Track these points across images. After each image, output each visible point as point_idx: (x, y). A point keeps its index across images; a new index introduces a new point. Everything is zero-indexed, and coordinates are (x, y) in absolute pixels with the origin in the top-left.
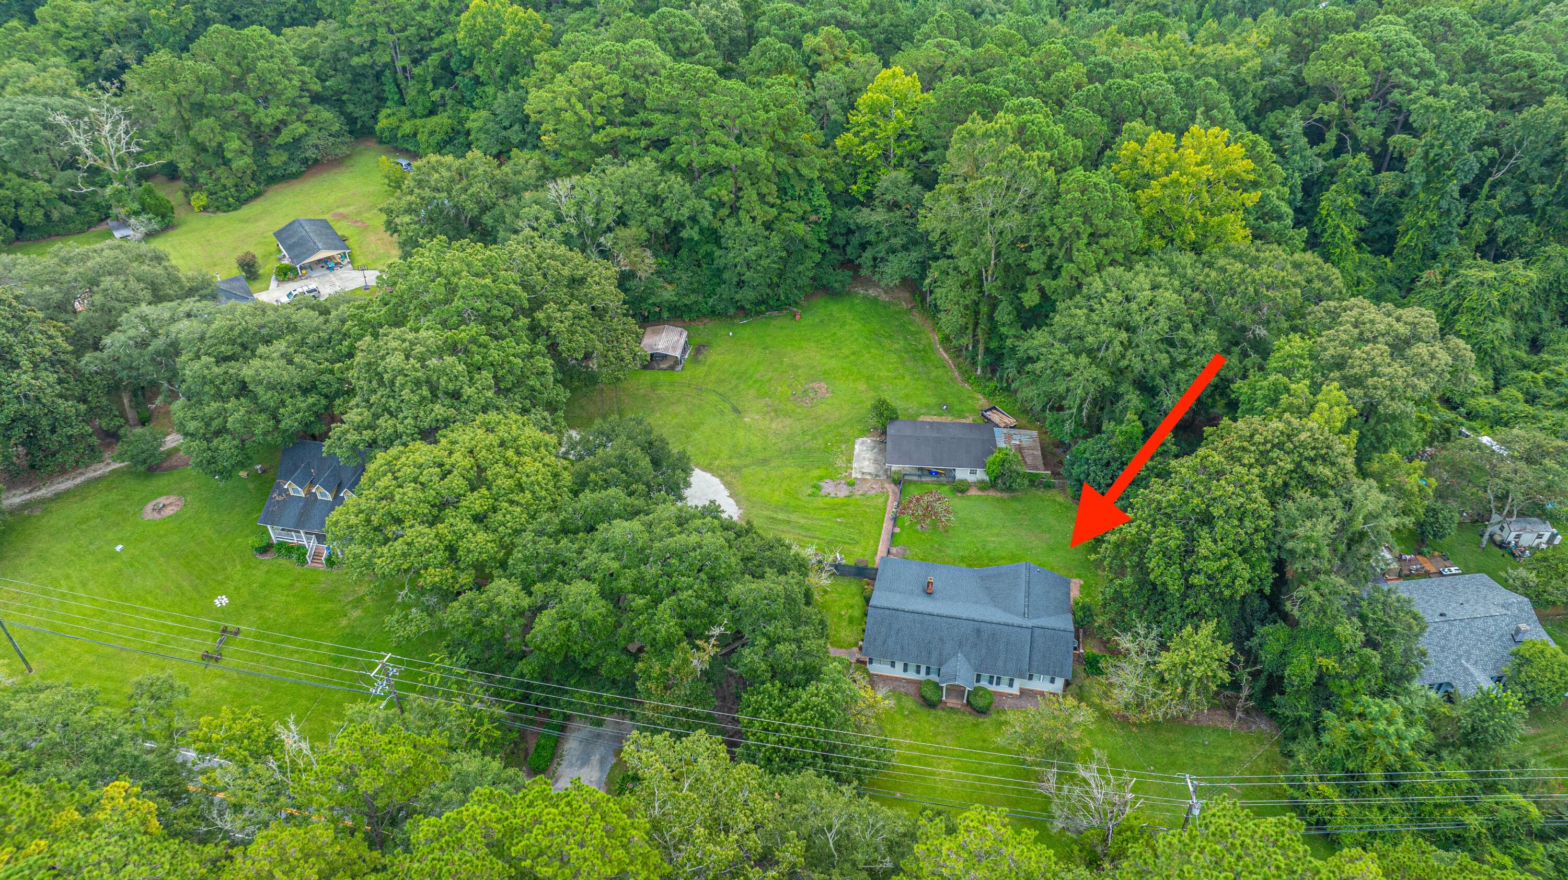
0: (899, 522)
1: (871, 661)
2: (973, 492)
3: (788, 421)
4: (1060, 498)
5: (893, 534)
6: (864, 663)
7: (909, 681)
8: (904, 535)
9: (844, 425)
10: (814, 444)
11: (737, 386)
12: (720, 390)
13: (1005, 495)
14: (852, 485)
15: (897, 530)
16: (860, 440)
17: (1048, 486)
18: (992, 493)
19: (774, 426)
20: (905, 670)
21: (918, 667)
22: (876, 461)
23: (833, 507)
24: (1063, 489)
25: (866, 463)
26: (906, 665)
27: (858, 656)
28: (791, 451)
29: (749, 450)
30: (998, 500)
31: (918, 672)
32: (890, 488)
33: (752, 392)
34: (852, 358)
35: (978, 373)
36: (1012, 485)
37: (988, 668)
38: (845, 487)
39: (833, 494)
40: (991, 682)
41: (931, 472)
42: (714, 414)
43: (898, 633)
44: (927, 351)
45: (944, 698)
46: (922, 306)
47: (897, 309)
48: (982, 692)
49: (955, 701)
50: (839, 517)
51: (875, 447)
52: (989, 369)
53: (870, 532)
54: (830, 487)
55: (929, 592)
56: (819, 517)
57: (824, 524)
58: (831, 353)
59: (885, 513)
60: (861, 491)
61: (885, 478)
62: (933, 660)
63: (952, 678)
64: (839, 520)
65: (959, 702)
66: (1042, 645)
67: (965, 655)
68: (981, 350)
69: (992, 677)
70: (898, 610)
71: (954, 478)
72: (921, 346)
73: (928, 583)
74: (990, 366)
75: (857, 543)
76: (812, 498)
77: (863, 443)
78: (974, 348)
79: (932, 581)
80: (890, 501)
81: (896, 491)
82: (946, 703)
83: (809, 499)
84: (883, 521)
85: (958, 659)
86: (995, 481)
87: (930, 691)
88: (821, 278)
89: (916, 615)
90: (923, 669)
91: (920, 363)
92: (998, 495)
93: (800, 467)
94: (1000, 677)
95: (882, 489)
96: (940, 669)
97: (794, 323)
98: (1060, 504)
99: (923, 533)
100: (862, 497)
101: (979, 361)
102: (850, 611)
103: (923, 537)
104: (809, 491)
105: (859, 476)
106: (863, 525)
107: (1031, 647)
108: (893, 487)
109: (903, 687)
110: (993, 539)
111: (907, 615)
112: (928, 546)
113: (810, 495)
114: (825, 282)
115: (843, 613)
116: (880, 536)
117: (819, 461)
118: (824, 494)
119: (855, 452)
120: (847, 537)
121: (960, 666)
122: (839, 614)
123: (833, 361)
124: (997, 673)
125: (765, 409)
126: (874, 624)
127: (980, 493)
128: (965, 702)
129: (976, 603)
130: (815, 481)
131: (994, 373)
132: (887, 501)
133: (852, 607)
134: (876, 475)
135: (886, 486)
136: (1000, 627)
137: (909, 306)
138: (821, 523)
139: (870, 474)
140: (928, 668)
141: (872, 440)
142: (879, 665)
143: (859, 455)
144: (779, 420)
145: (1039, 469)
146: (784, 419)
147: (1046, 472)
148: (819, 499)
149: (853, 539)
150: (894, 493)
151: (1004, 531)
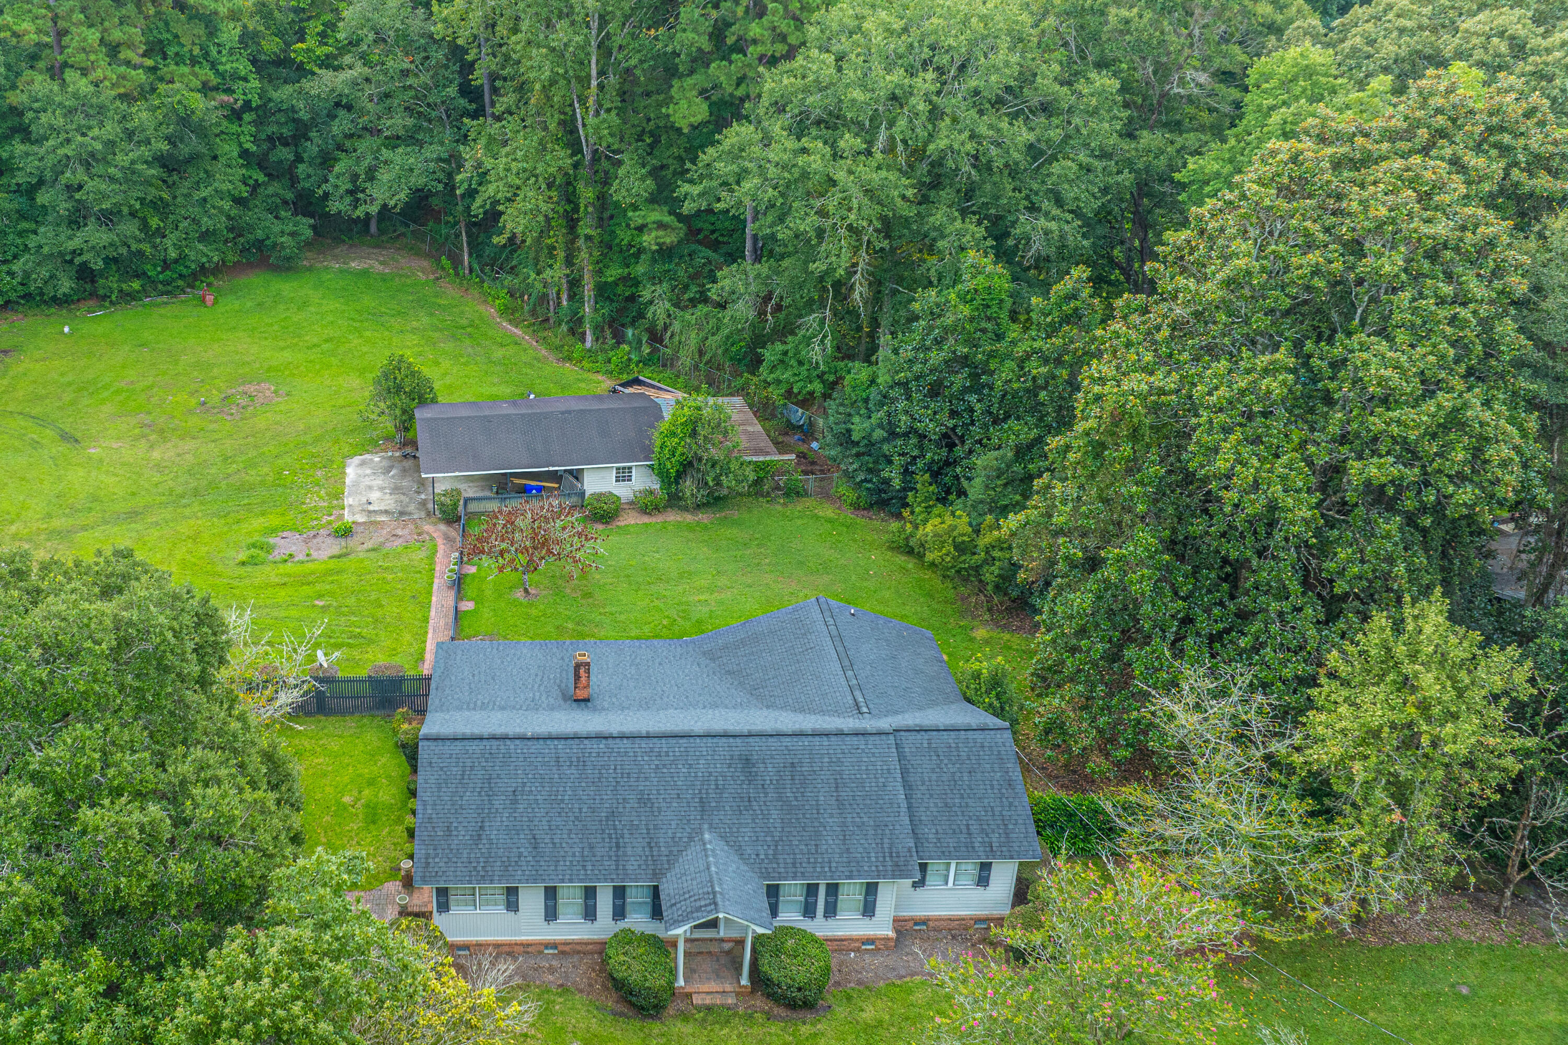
0: (470, 590)
1: (444, 907)
2: (630, 519)
3: (189, 444)
4: (828, 511)
5: (458, 614)
6: (423, 915)
7: (564, 950)
8: (486, 613)
9: (317, 440)
10: (252, 476)
11: (73, 403)
12: (34, 412)
13: (703, 517)
14: (346, 533)
15: (467, 606)
16: (357, 460)
17: (793, 493)
18: (673, 517)
19: (156, 454)
20: (551, 914)
21: (590, 893)
22: (396, 490)
23: (305, 580)
24: (826, 496)
25: (375, 495)
26: (551, 893)
27: (403, 899)
28: (196, 493)
29: (95, 499)
30: (690, 529)
31: (590, 913)
32: (437, 531)
33: (107, 408)
34: (326, 346)
35: (588, 344)
36: (719, 484)
37: (794, 864)
38: (329, 540)
39: (301, 557)
40: (809, 911)
41: (526, 490)
42: (17, 450)
43: (515, 802)
44: (477, 327)
45: (681, 982)
46: (457, 274)
47: (409, 281)
48: (790, 943)
49: (713, 986)
50: (320, 596)
51: (391, 467)
52: (608, 333)
53: (399, 618)
54: (291, 545)
55: (581, 694)
56: (268, 602)
57: (283, 614)
58: (282, 344)
59: (432, 577)
60: (369, 545)
61: (423, 515)
62: (632, 865)
63: (699, 909)
64: (320, 603)
65: (728, 988)
66: (934, 777)
67: (723, 837)
68: (588, 291)
69: (812, 890)
70: (505, 738)
71: (582, 494)
72: (464, 322)
73: (578, 666)
74: (610, 326)
75: (371, 641)
76: (249, 569)
77: (362, 464)
78: (571, 298)
79: (586, 659)
80: (440, 554)
81: (453, 533)
82: (689, 996)
83: (242, 571)
84: (430, 593)
85: (705, 850)
86: (677, 483)
87: (636, 966)
88: (251, 228)
89: (561, 745)
90: (605, 902)
91: (468, 342)
92: (689, 517)
93: (220, 517)
94: (833, 889)
95: (419, 534)
96: (656, 892)
97: (203, 310)
98: (830, 521)
99: (531, 605)
100: (372, 555)
101: (587, 320)
102: (366, 792)
103: (534, 612)
104: (243, 556)
105: (361, 518)
106: (381, 606)
107: (907, 785)
108: (443, 527)
109: (552, 970)
110: (702, 598)
111: (535, 746)
112: (550, 628)
113: (243, 564)
114: (260, 234)
115: (346, 799)
116: (426, 620)
117: (264, 502)
118: (278, 558)
119: (348, 481)
120: (343, 632)
121: (713, 869)
122: (338, 803)
123: (287, 354)
124: (822, 875)
125: (137, 431)
126: (439, 788)
127: (646, 519)
128: (745, 981)
129: (715, 706)
130: (256, 538)
131: (620, 339)
132: (432, 556)
133: (371, 782)
134: (402, 513)
135: (428, 528)
136: (806, 741)
137: (432, 277)
138: (275, 613)
139: (386, 512)
140: (620, 893)
141: (383, 458)
142: (468, 911)
143: (356, 484)
144: (169, 445)
145: (768, 453)
146: (181, 443)
147: (786, 457)
148: (267, 569)
149: (359, 636)
150: (447, 538)
151: (723, 581)
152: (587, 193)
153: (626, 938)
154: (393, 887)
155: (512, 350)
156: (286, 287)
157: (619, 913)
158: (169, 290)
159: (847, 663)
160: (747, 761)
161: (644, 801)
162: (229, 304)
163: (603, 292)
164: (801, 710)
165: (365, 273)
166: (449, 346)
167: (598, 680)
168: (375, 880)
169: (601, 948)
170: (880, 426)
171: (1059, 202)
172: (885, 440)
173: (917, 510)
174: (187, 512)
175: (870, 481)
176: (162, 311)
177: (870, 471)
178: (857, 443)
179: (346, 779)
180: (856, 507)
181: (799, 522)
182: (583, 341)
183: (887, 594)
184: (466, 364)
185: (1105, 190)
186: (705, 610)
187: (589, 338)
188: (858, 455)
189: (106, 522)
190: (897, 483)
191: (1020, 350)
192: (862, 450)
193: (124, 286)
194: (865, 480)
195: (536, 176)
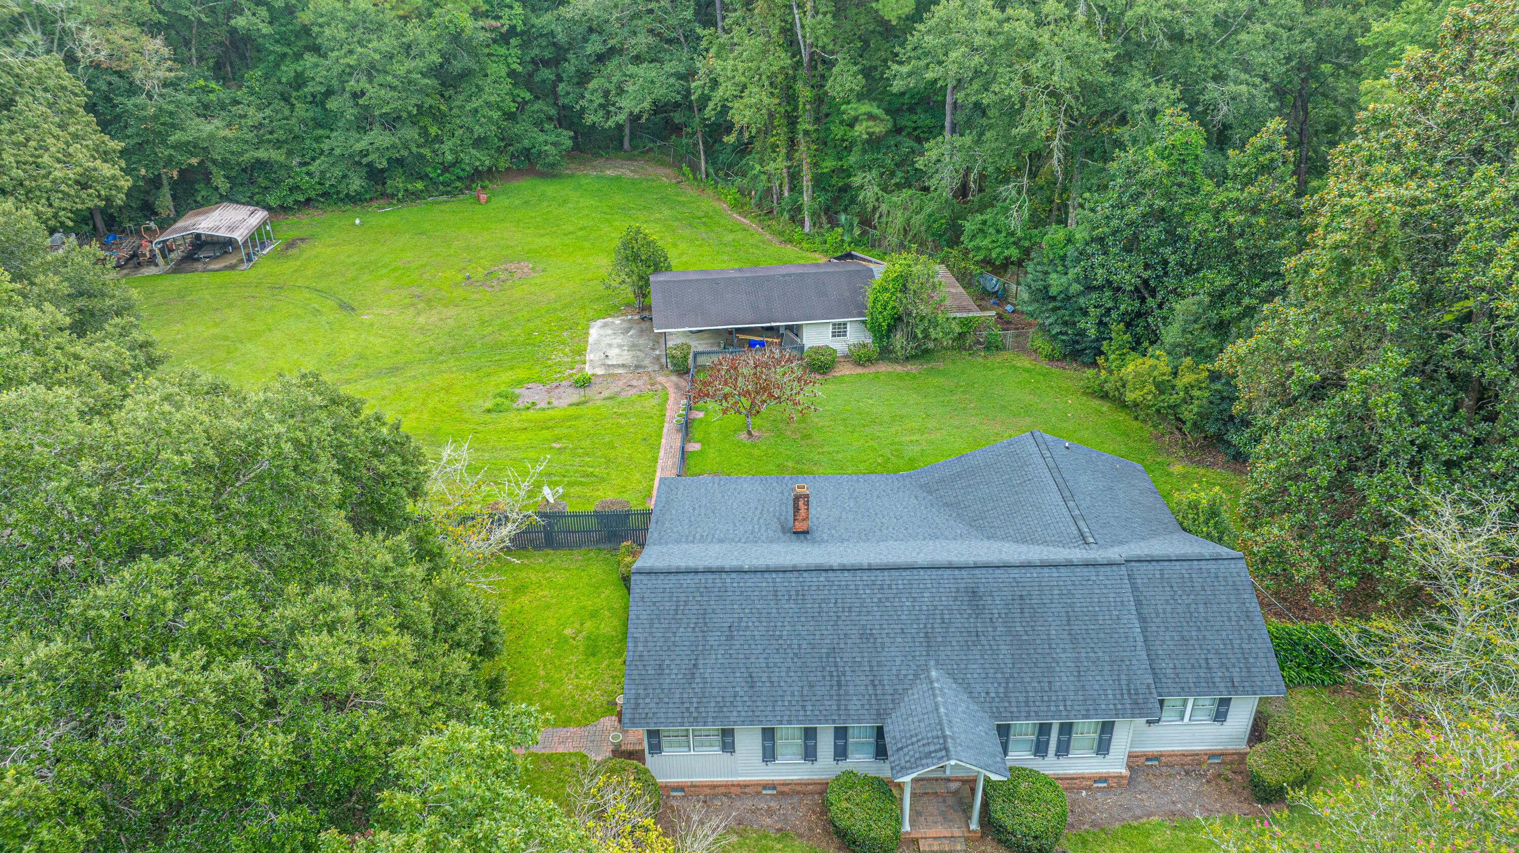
0: (697, 433)
1: (656, 748)
2: (845, 371)
3: (452, 311)
4: (1025, 362)
5: (684, 454)
6: (636, 755)
7: (784, 791)
8: (712, 453)
9: (565, 307)
10: (505, 337)
11: (354, 279)
12: (319, 287)
13: (911, 367)
14: (585, 383)
15: (694, 447)
16: (600, 323)
17: (992, 347)
18: (884, 368)
19: (422, 320)
20: (769, 755)
21: (810, 734)
22: (633, 347)
23: (544, 425)
24: (1022, 349)
25: (615, 351)
26: (769, 734)
27: (615, 737)
28: (453, 351)
29: (362, 357)
30: (900, 378)
31: (810, 754)
32: (669, 381)
33: (383, 283)
34: (580, 233)
35: (807, 230)
36: (927, 336)
37: (1027, 702)
38: (570, 391)
39: (543, 405)
40: (1040, 749)
41: (752, 344)
42: (298, 317)
43: (730, 638)
44: (711, 218)
45: (907, 827)
46: (695, 179)
47: (654, 184)
48: (1023, 787)
49: (941, 830)
50: (557, 439)
51: (630, 328)
52: (824, 219)
53: (630, 458)
54: (537, 395)
55: (800, 526)
56: (509, 444)
57: (521, 455)
58: (542, 232)
59: (662, 422)
60: (606, 394)
61: (656, 368)
62: (854, 705)
63: (928, 755)
64: (557, 446)
65: (957, 832)
66: (1169, 608)
67: (950, 674)
68: (806, 183)
69: (1044, 730)
70: (720, 571)
71: (801, 348)
72: (700, 214)
73: (797, 499)
74: (826, 214)
75: (603, 480)
76: (494, 415)
77: (605, 325)
78: (791, 190)
79: (805, 491)
80: (670, 402)
81: (683, 383)
82: (915, 841)
83: (488, 417)
84: (660, 436)
85: (933, 689)
86: (888, 337)
87: (860, 814)
88: (519, 139)
89: (779, 578)
90: (826, 743)
91: (703, 229)
92: (899, 368)
93: (472, 372)
94: (1066, 729)
95: (652, 385)
96: (880, 733)
97: (477, 206)
98: (1027, 371)
99: (754, 446)
100: (608, 402)
101: (805, 208)
102: (588, 624)
103: (756, 452)
104: (489, 405)
105: (600, 371)
106: (614, 448)
107: (1142, 619)
108: (674, 378)
109: (770, 812)
110: (914, 438)
111: (751, 580)
112: (771, 467)
113: (489, 411)
114: (526, 143)
115: (568, 631)
116: (655, 460)
117: (513, 358)
118: (521, 406)
119: (591, 340)
120: (576, 472)
121: (942, 710)
122: (559, 635)
123: (546, 240)
124: (1057, 714)
125: (407, 301)
126: (651, 625)
127: (859, 370)
128: (974, 826)
129: (935, 537)
130: (503, 388)
131: (834, 223)
132: (663, 405)
133: (594, 615)
134: (637, 367)
135: (661, 379)
136: (1035, 573)
137: (674, 181)
138: (514, 455)
139: (623, 366)
140: (841, 733)
141: (623, 321)
142: (682, 752)
143: (598, 342)
144: (434, 312)
145: (970, 311)
146: (445, 310)
147: (988, 313)
148: (511, 416)
149: (592, 474)
150: (677, 387)
151: (932, 424)
152: (805, 93)
153: (849, 781)
154: (609, 722)
155: (740, 235)
156: (550, 188)
157: (841, 753)
158: (449, 190)
159: (1067, 494)
160: (974, 594)
161: (866, 636)
162: (500, 202)
163: (819, 182)
164: (1024, 540)
165: (618, 179)
166: (687, 232)
167: (817, 512)
168: (593, 714)
169: (822, 788)
170: (1077, 280)
171: (1247, 67)
172: (1082, 293)
173: (1112, 357)
174: (443, 367)
175: (1066, 333)
176: (442, 207)
177: (1065, 323)
178: (1054, 298)
179: (570, 612)
180: (1051, 358)
181: (1000, 372)
182: (803, 227)
183: (1086, 434)
184: (700, 246)
185: (1288, 59)
186: (917, 449)
187: (807, 223)
188: (1055, 309)
189: (368, 376)
190: (1092, 333)
191: (1214, 203)
192: (1058, 304)
193: (409, 186)
194: (1061, 333)
195: (761, 75)
